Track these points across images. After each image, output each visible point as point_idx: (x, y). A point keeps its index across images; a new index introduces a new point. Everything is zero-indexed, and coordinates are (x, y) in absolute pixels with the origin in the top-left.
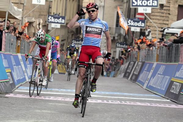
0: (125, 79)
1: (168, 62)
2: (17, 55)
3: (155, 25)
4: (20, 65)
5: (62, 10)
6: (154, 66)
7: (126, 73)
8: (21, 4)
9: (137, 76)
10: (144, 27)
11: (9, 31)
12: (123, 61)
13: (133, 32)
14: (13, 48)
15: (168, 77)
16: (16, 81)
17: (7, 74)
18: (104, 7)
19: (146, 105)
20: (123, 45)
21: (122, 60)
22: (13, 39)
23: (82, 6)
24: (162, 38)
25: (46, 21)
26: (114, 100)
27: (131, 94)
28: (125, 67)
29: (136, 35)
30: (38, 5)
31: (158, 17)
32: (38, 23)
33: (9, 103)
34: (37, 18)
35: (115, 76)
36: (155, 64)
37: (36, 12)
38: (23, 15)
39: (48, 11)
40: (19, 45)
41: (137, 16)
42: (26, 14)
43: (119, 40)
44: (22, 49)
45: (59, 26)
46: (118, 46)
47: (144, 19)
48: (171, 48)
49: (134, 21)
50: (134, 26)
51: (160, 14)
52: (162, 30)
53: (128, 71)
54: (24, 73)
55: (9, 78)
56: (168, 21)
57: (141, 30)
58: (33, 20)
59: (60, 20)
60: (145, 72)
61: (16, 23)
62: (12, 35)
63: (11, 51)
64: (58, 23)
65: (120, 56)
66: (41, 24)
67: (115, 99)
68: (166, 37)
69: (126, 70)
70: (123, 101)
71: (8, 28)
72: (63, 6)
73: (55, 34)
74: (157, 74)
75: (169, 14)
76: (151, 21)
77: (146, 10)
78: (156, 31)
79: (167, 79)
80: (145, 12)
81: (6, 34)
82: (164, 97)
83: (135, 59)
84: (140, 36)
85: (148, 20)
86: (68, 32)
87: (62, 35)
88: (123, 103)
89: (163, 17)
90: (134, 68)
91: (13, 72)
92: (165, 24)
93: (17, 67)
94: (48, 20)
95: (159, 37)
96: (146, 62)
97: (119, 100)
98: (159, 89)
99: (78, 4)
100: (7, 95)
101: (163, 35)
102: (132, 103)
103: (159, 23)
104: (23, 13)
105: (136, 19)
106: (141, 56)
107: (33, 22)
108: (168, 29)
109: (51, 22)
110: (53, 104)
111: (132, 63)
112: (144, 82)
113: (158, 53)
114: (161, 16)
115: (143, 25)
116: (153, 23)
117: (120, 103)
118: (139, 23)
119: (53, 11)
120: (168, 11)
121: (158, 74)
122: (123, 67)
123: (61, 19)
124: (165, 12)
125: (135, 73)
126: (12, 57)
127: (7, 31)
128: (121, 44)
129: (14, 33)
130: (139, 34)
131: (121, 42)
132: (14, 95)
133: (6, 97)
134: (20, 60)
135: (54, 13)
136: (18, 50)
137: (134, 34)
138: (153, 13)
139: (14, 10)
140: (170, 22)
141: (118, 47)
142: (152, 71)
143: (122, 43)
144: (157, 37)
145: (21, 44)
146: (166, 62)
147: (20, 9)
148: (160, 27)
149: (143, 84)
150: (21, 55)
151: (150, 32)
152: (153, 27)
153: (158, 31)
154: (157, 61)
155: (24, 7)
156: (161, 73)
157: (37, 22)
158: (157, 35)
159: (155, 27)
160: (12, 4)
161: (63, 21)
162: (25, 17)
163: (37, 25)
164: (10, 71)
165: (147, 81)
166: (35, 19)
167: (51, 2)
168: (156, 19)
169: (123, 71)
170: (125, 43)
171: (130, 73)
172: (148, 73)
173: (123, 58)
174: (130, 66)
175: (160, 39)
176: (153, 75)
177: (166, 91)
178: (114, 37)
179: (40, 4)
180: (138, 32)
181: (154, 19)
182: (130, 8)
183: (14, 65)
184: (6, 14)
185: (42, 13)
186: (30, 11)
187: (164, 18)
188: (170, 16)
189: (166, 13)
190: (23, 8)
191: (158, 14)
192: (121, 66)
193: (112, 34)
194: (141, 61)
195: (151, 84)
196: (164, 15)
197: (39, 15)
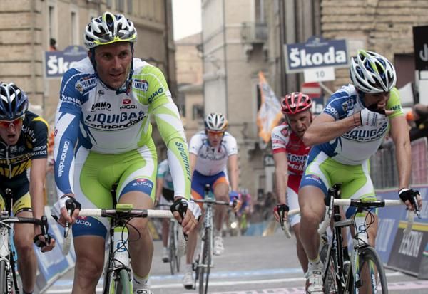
1: (386, 186)
15: (391, 220)
16: (46, 271)
18: (225, 78)
26: (275, 288)
41: (304, 90)
43: (269, 150)
44: (51, 195)
46: (268, 163)
47: (319, 96)
70: (295, 286)
77: (322, 74)
79: (388, 226)
80: (320, 79)
82: (386, 268)
97: (284, 285)
104: (44, 113)
115: (320, 109)
138: (339, 80)
141: (269, 165)
146: (383, 188)
147: (37, 104)
155: (46, 100)
177: (390, 251)
178: (257, 145)
182: (286, 75)
190: (41, 103)
193: (252, 138)
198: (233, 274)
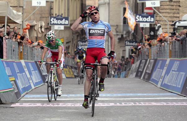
0: (138, 79)
1: (182, 57)
2: (20, 62)
3: (165, 19)
4: (24, 72)
5: (65, 10)
6: (167, 62)
7: (138, 72)
8: (20, 7)
9: (150, 75)
10: (153, 22)
11: (10, 37)
12: (134, 59)
13: (142, 28)
14: (15, 55)
15: (183, 73)
16: (21, 90)
17: (11, 82)
18: (109, 4)
19: (162, 104)
20: (133, 42)
21: (132, 58)
22: (15, 45)
23: (85, 4)
24: (173, 32)
25: (48, 24)
27: (145, 94)
28: (136, 66)
29: (146, 31)
30: (39, 7)
31: (168, 11)
32: (40, 26)
33: (16, 113)
34: (38, 21)
35: (126, 76)
36: (168, 60)
37: (37, 14)
38: (23, 18)
39: (49, 12)
40: (21, 51)
41: (146, 11)
42: (26, 17)
43: (128, 38)
44: (25, 55)
45: (62, 28)
46: (127, 44)
47: (152, 14)
48: (184, 42)
49: (143, 17)
50: (143, 22)
51: (170, 6)
52: (173, 23)
53: (140, 70)
54: (29, 81)
55: (13, 86)
56: (178, 13)
57: (151, 25)
58: (34, 23)
59: (63, 22)
60: (158, 69)
61: (16, 28)
62: (13, 41)
63: (13, 57)
64: (61, 24)
65: (131, 54)
66: (43, 26)
67: (128, 101)
68: (178, 30)
69: (137, 69)
70: (137, 102)
71: (8, 34)
72: (65, 6)
73: (59, 36)
74: (171, 71)
75: (179, 6)
76: (161, 15)
77: (154, 4)
78: (167, 25)
79: (182, 76)
80: (153, 6)
81: (7, 40)
82: (180, 95)
83: (146, 57)
84: (150, 32)
85: (158, 14)
86: (73, 33)
87: (67, 37)
88: (138, 104)
89: (173, 9)
90: (146, 66)
91: (17, 80)
92: (176, 17)
93: (21, 74)
94: (51, 22)
95: (170, 32)
96: (158, 59)
97: (132, 101)
98: (174, 86)
99: (81, 2)
100: (13, 105)
101: (174, 29)
102: (147, 104)
103: (170, 17)
104: (23, 16)
105: (145, 14)
106: (152, 53)
107: (34, 26)
108: (180, 22)
109: (54, 24)
110: (63, 111)
111: (144, 61)
112: (158, 80)
113: (171, 49)
114: (170, 9)
115: (152, 20)
116: (162, 16)
117: (134, 105)
118: (148, 18)
119: (55, 12)
120: (178, 3)
121: (173, 71)
122: (135, 66)
123: (64, 20)
124: (175, 4)
125: (147, 71)
126: (15, 64)
127: (7, 37)
128: (130, 42)
129: (15, 38)
130: (149, 30)
131: (130, 40)
132: (20, 104)
133: (11, 108)
134: (24, 67)
135: (56, 14)
136: (21, 56)
137: (144, 31)
138: (162, 7)
139: (13, 13)
140: (181, 14)
141: (128, 45)
142: (165, 68)
143: (132, 41)
144: (168, 32)
145: (23, 49)
146: (180, 58)
147: (20, 12)
148: (171, 21)
149: (157, 82)
150: (25, 62)
151: (160, 27)
152: (163, 21)
153: (169, 25)
154: (170, 57)
155: (24, 10)
156: (176, 70)
157: (38, 25)
158: (169, 29)
159: (166, 21)
160: (11, 8)
161: (67, 22)
162: (26, 21)
163: (39, 28)
164: (14, 79)
165: (160, 79)
166: (36, 22)
167: (52, 3)
168: (165, 13)
169: (134, 71)
170: (134, 40)
171: (142, 72)
172: (161, 70)
173: (134, 56)
174: (141, 65)
175: (172, 33)
176: (167, 73)
177: (182, 88)
178: (122, 35)
179: (40, 5)
180: (148, 28)
181: (163, 13)
182: (137, 3)
183: (18, 73)
184: (5, 19)
185: (43, 15)
186: (30, 14)
187: (175, 10)
188: (180, 8)
189: (176, 6)
190: (22, 12)
191: (167, 7)
192: (132, 66)
193: (120, 32)
194: (153, 58)
195: (166, 82)
196: (174, 7)
197: (41, 17)
198: (109, 95)
